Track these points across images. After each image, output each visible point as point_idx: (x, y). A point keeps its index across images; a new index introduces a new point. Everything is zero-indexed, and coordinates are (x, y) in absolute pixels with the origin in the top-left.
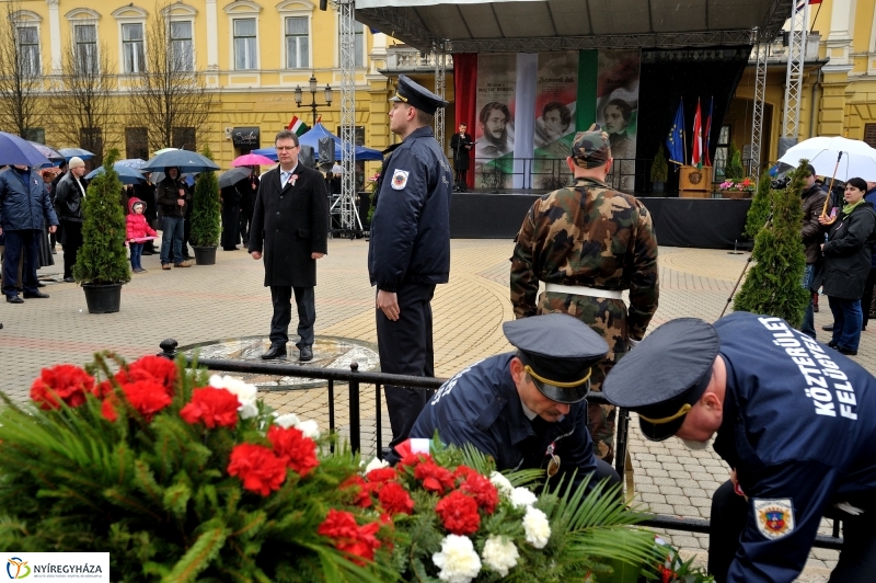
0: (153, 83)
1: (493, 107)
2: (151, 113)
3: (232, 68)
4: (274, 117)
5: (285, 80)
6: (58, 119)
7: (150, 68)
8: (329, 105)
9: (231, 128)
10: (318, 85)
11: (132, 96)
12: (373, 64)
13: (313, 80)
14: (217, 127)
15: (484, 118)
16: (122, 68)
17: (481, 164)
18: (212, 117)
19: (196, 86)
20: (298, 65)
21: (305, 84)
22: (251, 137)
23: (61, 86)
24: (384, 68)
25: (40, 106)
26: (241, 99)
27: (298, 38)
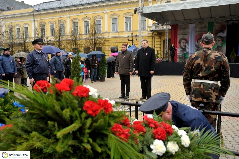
0: (91, 36)
1: (182, 39)
2: (91, 44)
3: (111, 31)
5: (125, 34)
6: (68, 46)
7: (91, 32)
8: (136, 40)
9: (111, 47)
11: (86, 39)
12: (148, 29)
13: (132, 34)
14: (107, 47)
15: (180, 42)
16: (84, 33)
17: (179, 55)
18: (106, 44)
19: (102, 36)
20: (128, 30)
21: (130, 35)
22: (116, 49)
23: (69, 38)
24: (151, 30)
25: (64, 43)
26: (113, 39)
27: (128, 23)
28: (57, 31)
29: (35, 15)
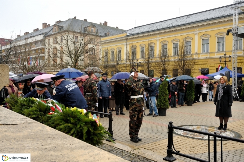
0: (180, 58)
2: (179, 65)
3: (201, 52)
4: (213, 65)
5: (217, 55)
6: (157, 68)
7: (179, 54)
8: (230, 61)
9: (201, 69)
10: (227, 56)
11: (174, 61)
13: (225, 55)
14: (197, 68)
16: (172, 54)
18: (195, 66)
19: (191, 58)
20: (221, 50)
21: (223, 56)
22: (206, 71)
23: (158, 60)
25: (153, 65)
26: (204, 61)
27: (221, 43)
28: (146, 54)
29: (128, 39)
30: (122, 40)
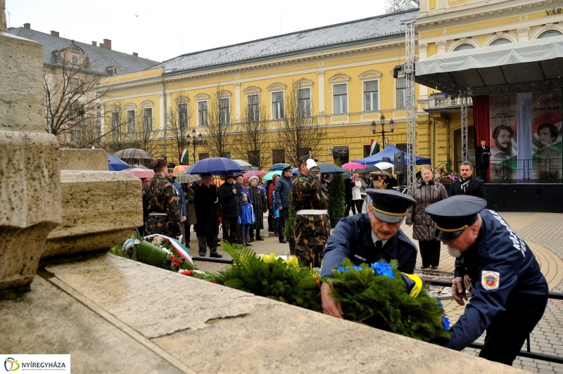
0: (290, 124)
1: (501, 128)
2: (288, 141)
3: (332, 113)
4: (358, 140)
5: (364, 118)
8: (392, 132)
9: (332, 147)
10: (386, 120)
11: (278, 132)
12: (419, 106)
14: (324, 147)
15: (495, 135)
16: (272, 117)
17: (495, 164)
18: (323, 142)
19: (313, 125)
20: (372, 109)
21: (378, 120)
22: (343, 152)
23: (241, 128)
24: (427, 108)
25: (230, 140)
26: (338, 130)
27: (371, 93)
28: (214, 116)
29: (167, 82)
30: (154, 84)
